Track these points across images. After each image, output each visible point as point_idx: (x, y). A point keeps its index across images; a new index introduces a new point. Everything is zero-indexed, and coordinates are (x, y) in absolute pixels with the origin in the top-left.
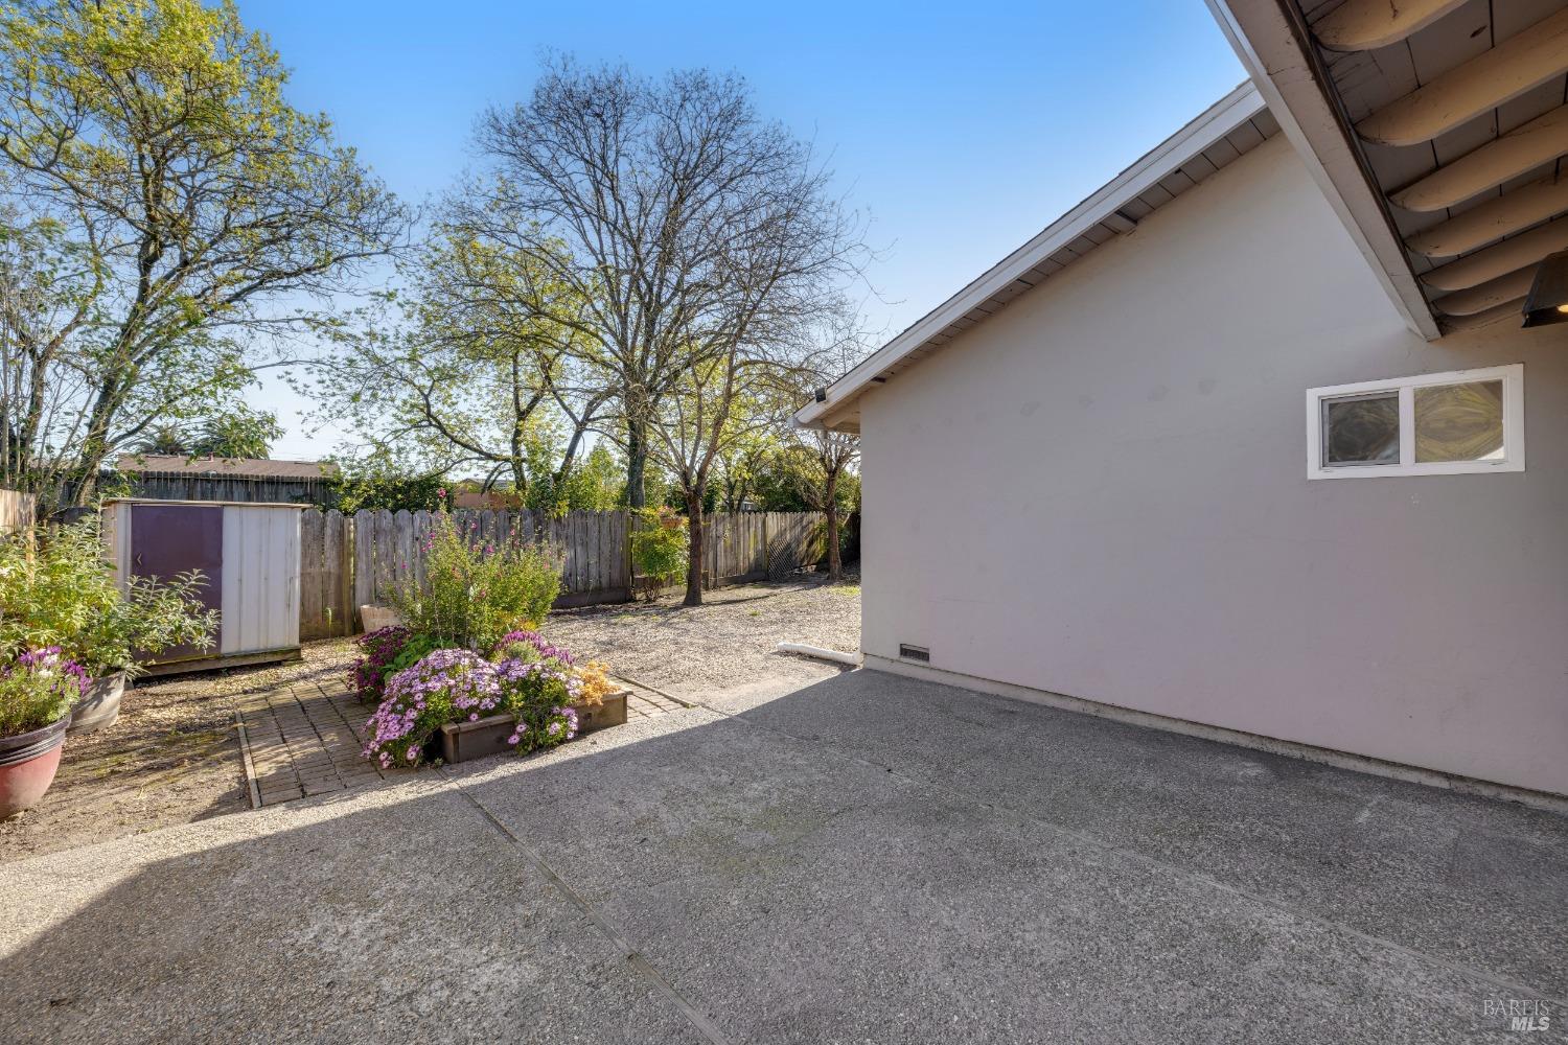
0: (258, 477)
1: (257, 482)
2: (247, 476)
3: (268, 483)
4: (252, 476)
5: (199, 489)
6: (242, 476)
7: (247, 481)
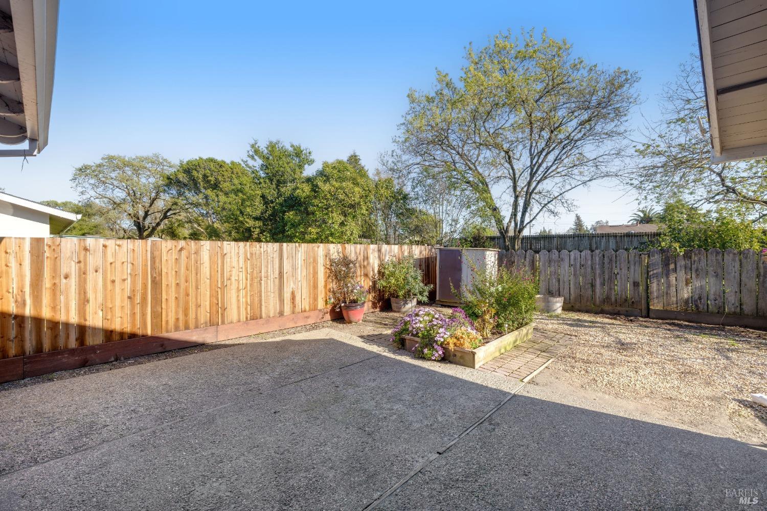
0: (621, 233)
1: (621, 236)
2: (616, 233)
3: (627, 236)
4: (619, 233)
5: (594, 241)
6: (613, 233)
7: (616, 236)
